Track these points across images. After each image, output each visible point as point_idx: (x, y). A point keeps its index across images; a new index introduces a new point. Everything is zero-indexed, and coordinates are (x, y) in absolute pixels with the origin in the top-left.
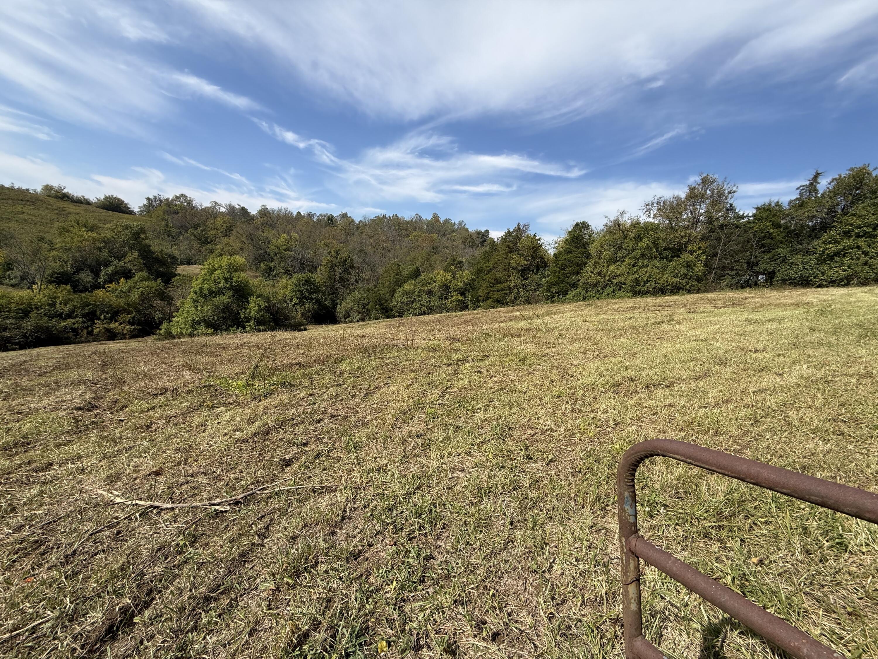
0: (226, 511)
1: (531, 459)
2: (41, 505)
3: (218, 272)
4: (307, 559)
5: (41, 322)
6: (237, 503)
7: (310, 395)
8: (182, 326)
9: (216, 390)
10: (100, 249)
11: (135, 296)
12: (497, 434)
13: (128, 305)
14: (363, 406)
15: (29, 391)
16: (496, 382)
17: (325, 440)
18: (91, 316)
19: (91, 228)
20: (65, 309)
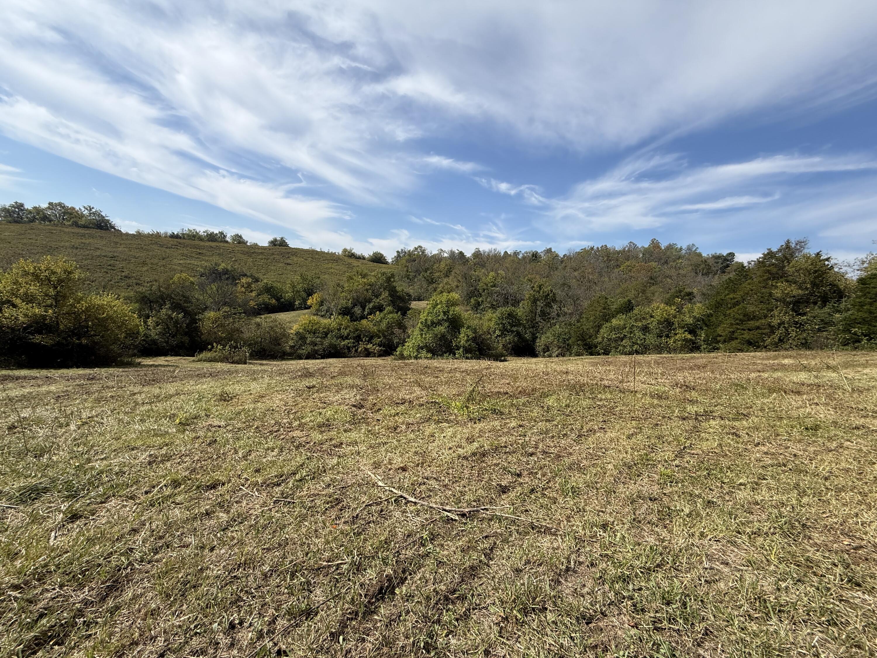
0: (455, 520)
1: (859, 585)
2: (338, 473)
3: (439, 306)
4: (534, 599)
5: (333, 341)
6: (463, 515)
7: (520, 426)
8: (411, 350)
9: (440, 407)
10: (367, 290)
11: (383, 325)
12: (781, 528)
13: (379, 331)
14: (577, 448)
15: (327, 388)
16: (766, 453)
17: (539, 476)
18: (358, 339)
19: (364, 276)
20: (345, 333)
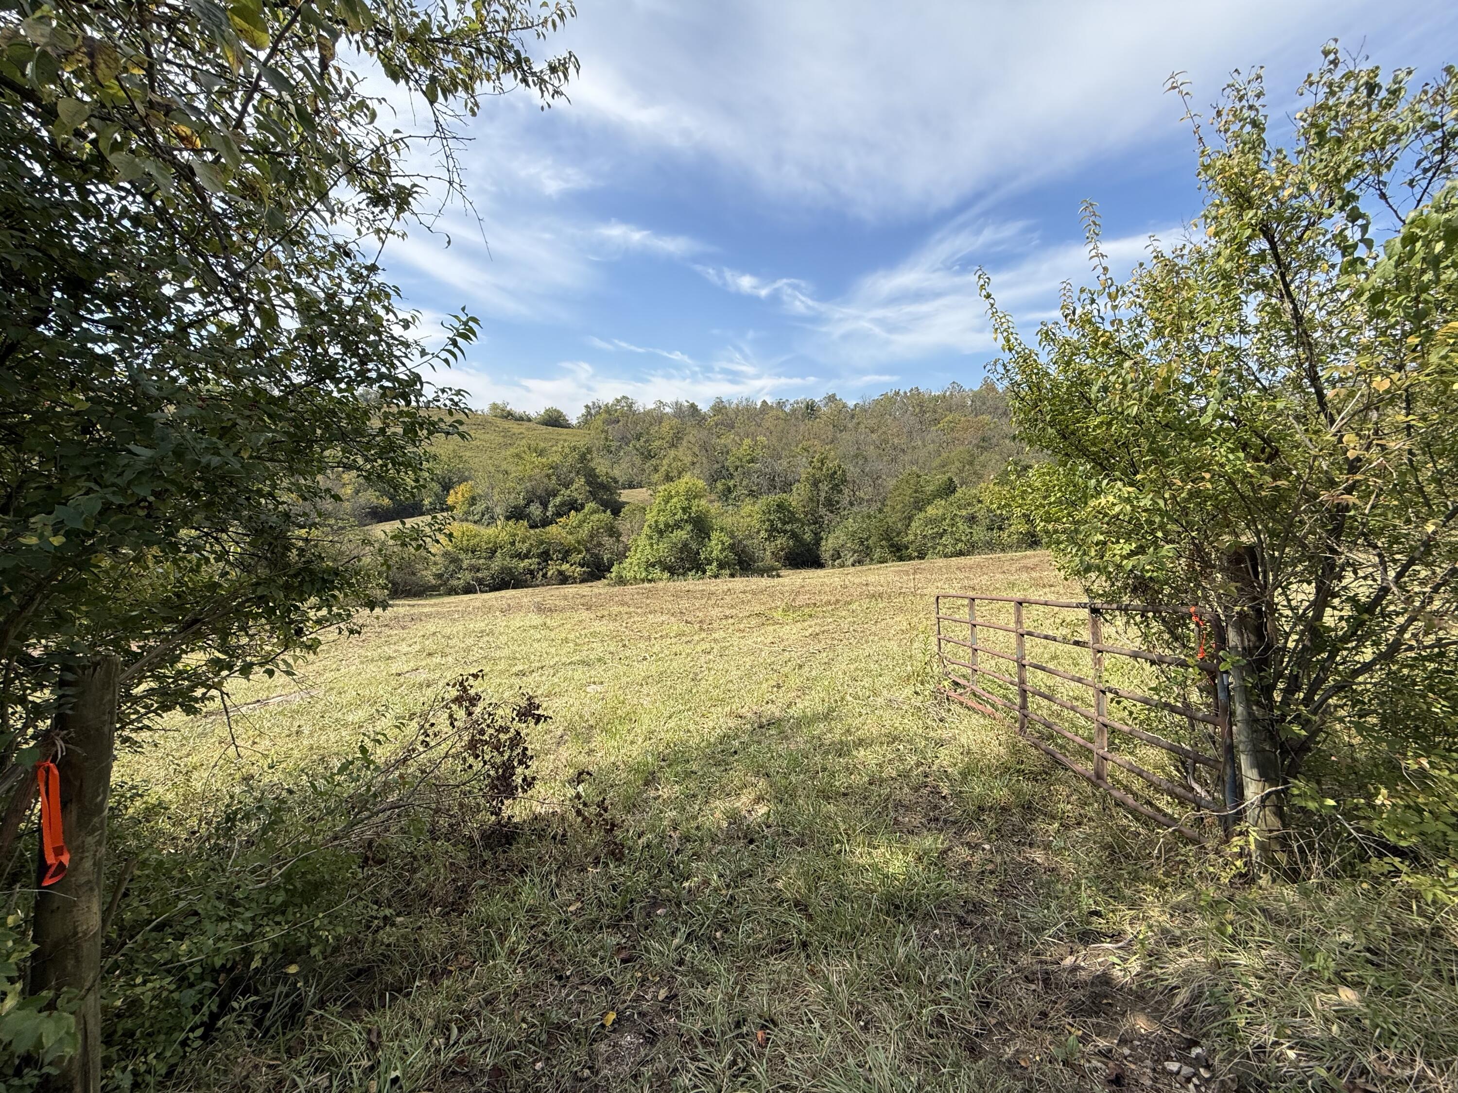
5: (505, 563)
8: (636, 568)
10: (548, 476)
18: (545, 556)
19: (541, 453)
20: (524, 547)
